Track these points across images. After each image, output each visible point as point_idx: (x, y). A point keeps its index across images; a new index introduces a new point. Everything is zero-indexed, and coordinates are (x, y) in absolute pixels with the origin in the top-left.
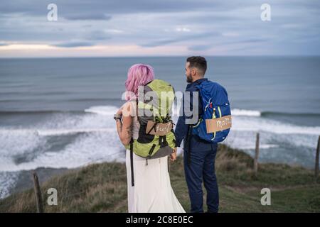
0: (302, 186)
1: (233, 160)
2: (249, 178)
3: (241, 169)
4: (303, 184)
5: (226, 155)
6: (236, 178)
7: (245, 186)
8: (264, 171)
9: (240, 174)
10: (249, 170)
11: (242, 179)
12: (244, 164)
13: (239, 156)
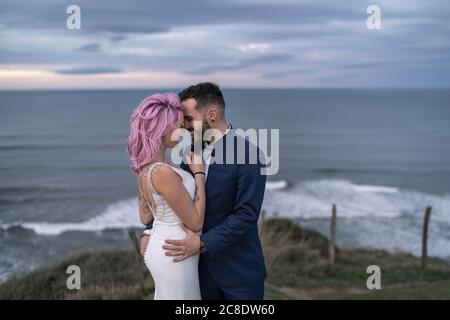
0: (400, 285)
1: (302, 245)
2: (322, 273)
3: (311, 260)
4: (403, 282)
5: (290, 238)
6: (301, 274)
7: (314, 287)
8: (346, 262)
9: (308, 267)
10: (322, 262)
11: (311, 275)
12: (317, 252)
13: (310, 239)
